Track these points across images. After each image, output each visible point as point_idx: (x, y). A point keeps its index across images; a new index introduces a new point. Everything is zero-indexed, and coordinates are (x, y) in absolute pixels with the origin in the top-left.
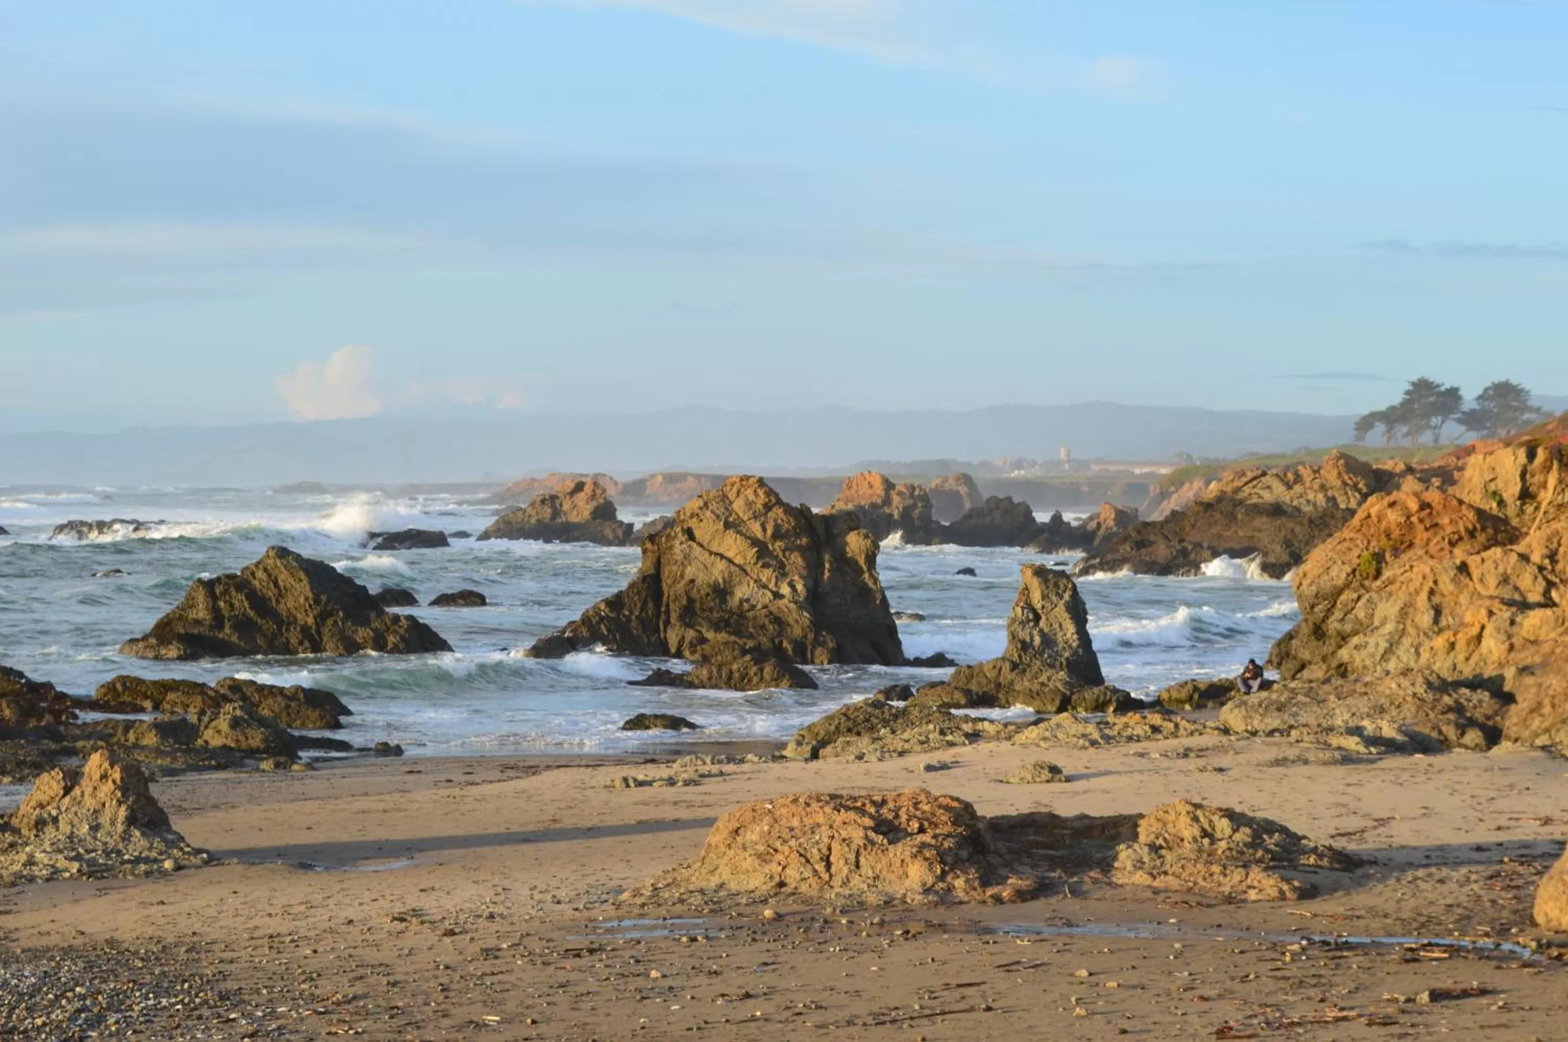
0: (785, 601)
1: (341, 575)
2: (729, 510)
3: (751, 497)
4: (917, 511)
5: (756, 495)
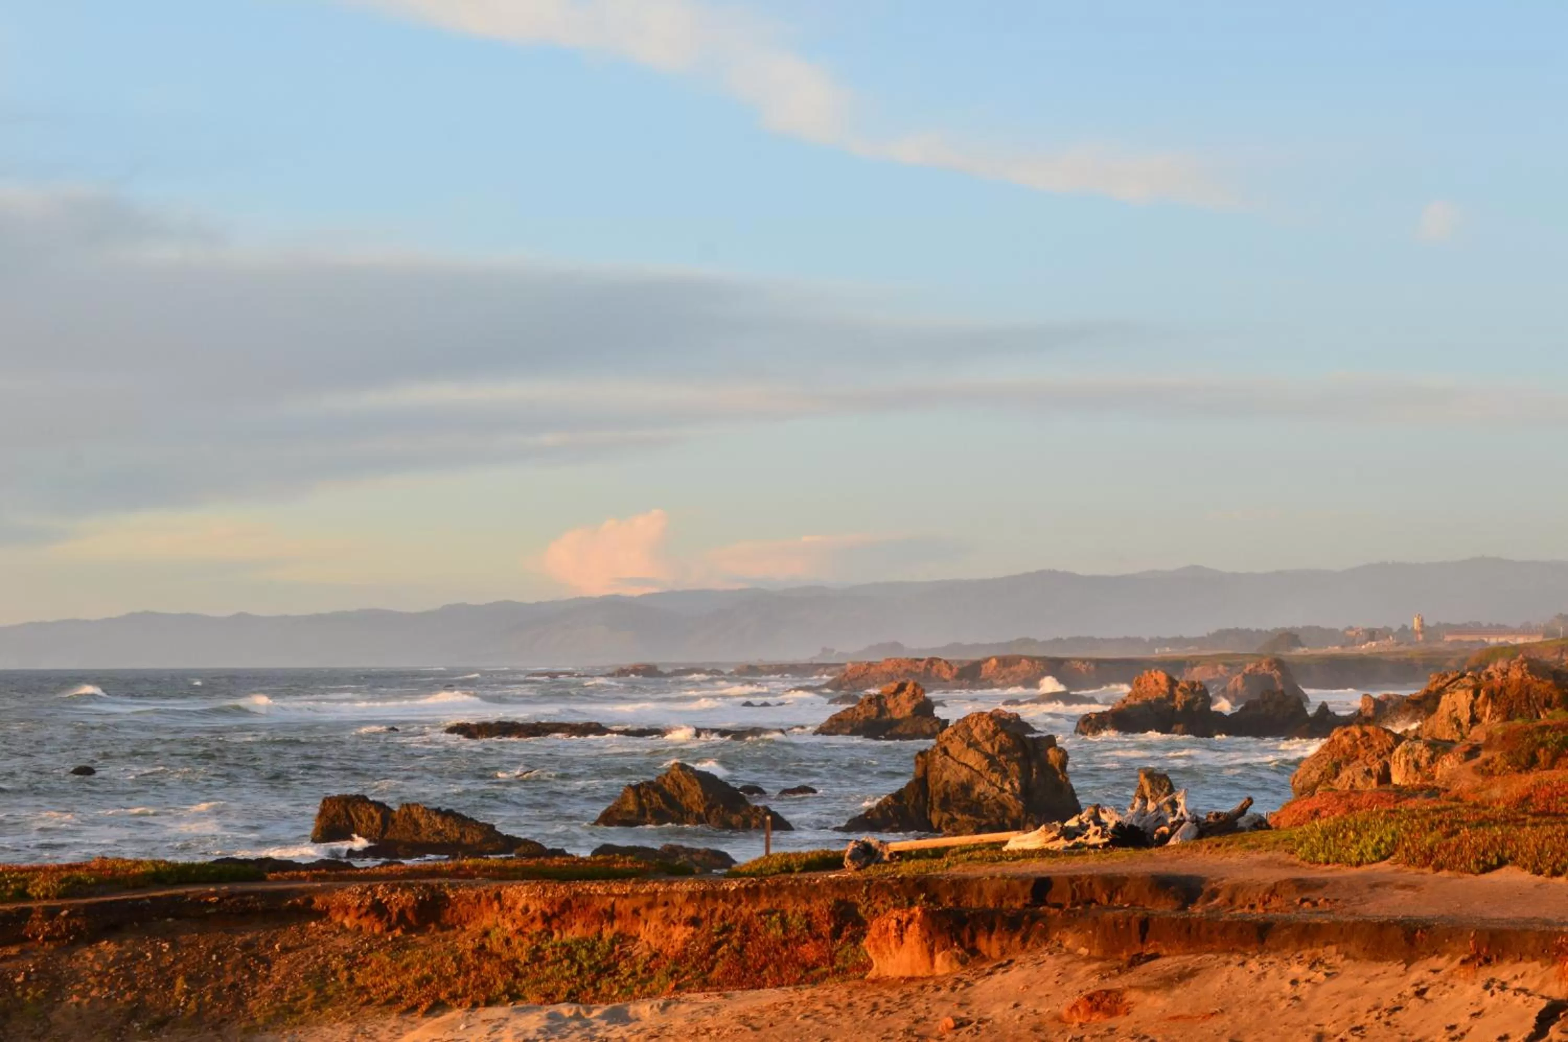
0: (1007, 794)
1: (720, 781)
2: (971, 736)
3: (985, 727)
4: (1198, 705)
5: (988, 724)
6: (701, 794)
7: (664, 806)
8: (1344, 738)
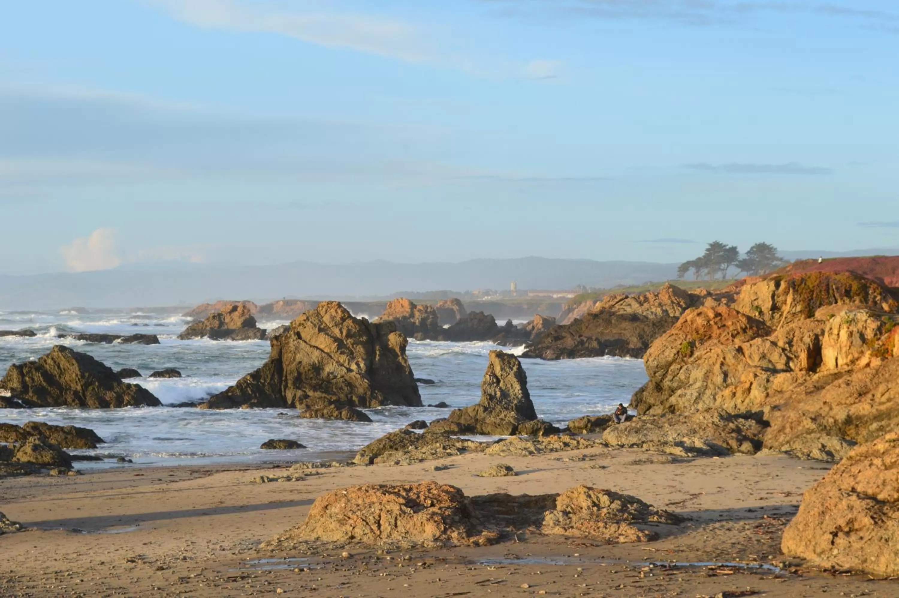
0: (354, 373)
1: (96, 361)
2: (321, 321)
3: (334, 314)
4: (429, 320)
5: (337, 312)
6: (79, 373)
7: (44, 384)
8: (697, 318)
